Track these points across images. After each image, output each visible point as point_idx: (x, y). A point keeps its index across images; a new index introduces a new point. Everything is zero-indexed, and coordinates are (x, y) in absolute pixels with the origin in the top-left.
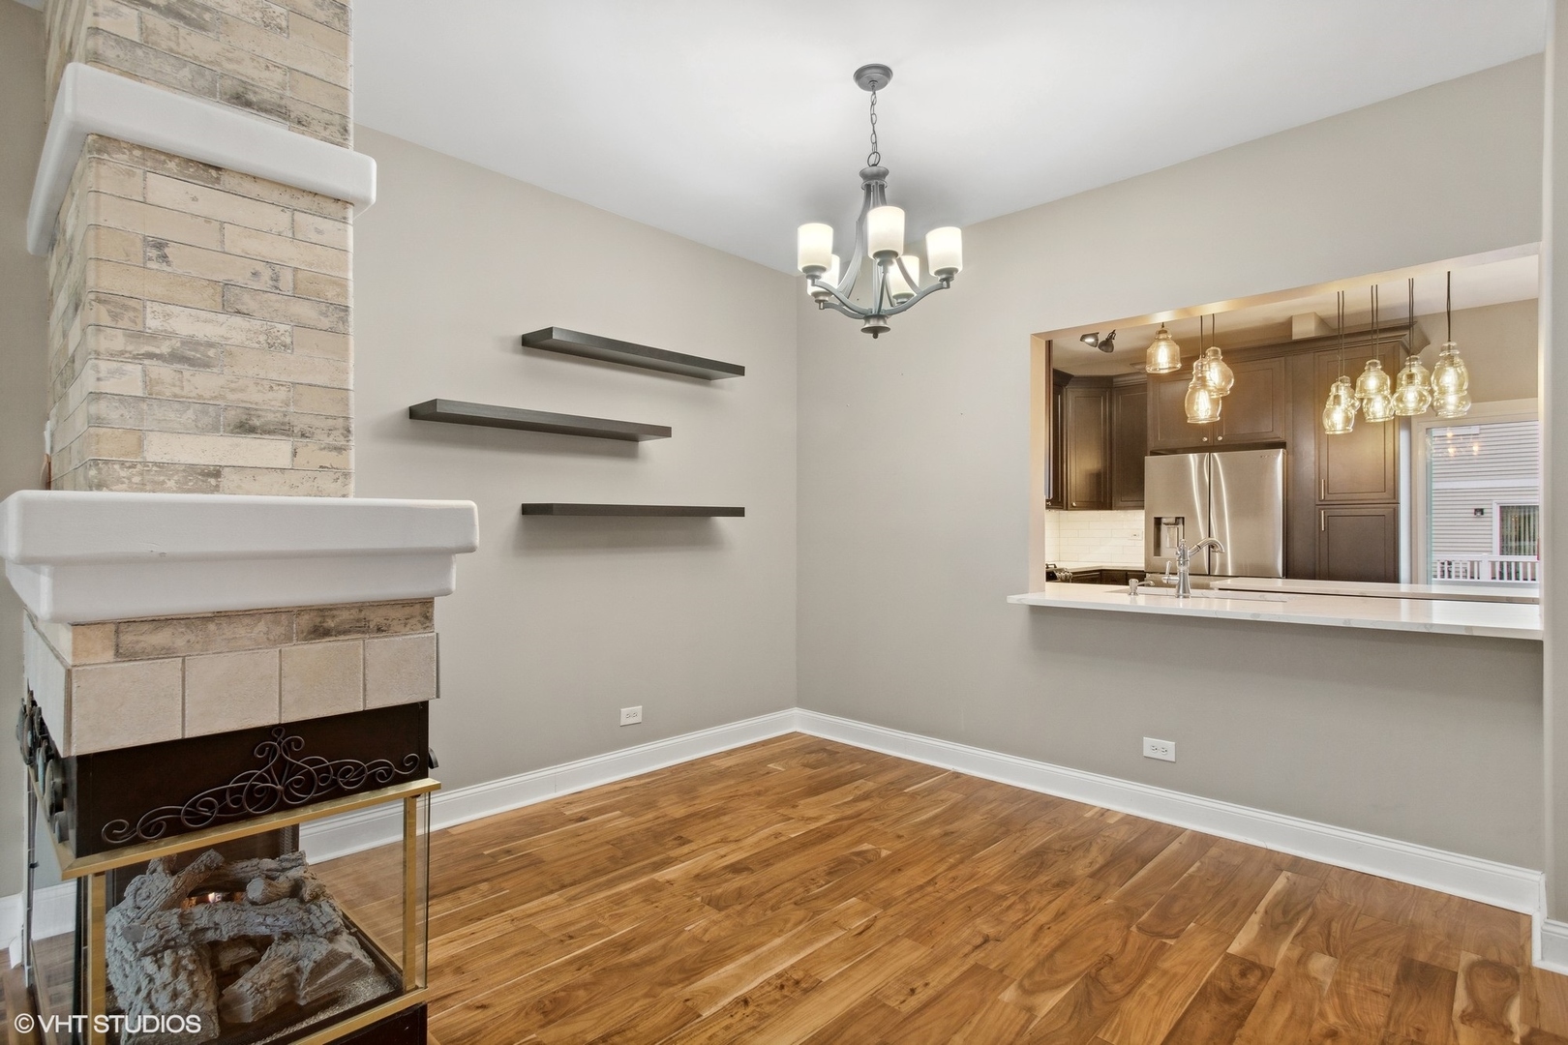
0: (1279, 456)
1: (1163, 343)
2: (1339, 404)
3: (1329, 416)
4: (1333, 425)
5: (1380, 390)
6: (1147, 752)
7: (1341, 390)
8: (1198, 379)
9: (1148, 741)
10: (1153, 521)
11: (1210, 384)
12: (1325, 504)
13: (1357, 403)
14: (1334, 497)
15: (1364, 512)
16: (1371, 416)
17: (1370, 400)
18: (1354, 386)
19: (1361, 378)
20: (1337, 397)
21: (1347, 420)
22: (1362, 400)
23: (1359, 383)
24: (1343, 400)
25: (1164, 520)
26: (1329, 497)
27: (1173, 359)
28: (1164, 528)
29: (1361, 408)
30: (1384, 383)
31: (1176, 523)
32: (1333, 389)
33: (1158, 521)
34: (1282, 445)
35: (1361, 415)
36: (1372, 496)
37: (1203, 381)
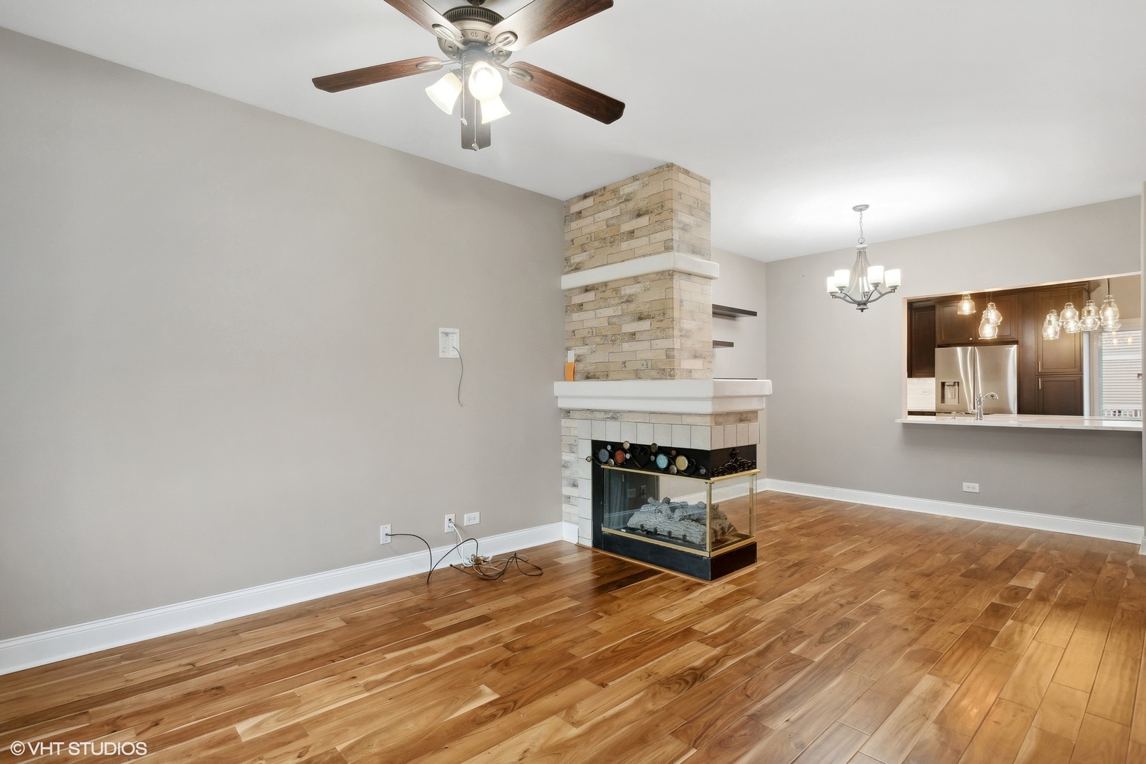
0: (1014, 348)
1: (966, 301)
2: (1051, 324)
3: (1045, 331)
4: (1048, 335)
5: (1073, 317)
6: (965, 489)
7: (1052, 317)
8: (986, 319)
9: (965, 484)
10: (940, 384)
11: (991, 321)
12: (1042, 375)
13: (1061, 324)
14: (1047, 371)
15: (1062, 379)
16: (1068, 331)
17: (1067, 322)
18: (1059, 315)
19: (1063, 311)
20: (1050, 322)
21: (1056, 333)
22: (1063, 322)
23: (1061, 314)
24: (1053, 323)
25: (946, 384)
26: (1044, 371)
27: (972, 309)
28: (946, 387)
29: (1063, 326)
30: (1075, 314)
31: (954, 385)
32: (1048, 317)
33: (943, 384)
34: (1015, 342)
35: (1063, 329)
36: (1068, 370)
37: (988, 321)
